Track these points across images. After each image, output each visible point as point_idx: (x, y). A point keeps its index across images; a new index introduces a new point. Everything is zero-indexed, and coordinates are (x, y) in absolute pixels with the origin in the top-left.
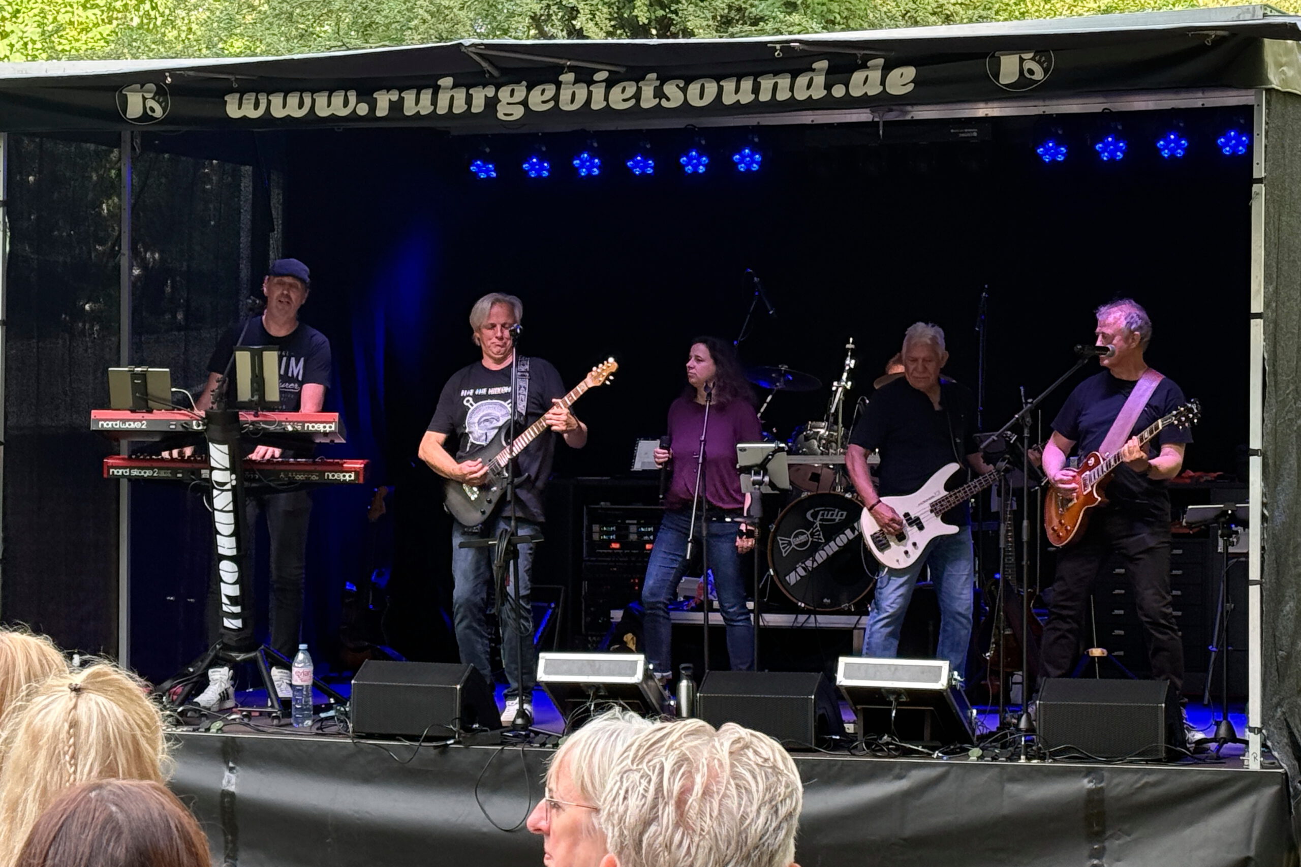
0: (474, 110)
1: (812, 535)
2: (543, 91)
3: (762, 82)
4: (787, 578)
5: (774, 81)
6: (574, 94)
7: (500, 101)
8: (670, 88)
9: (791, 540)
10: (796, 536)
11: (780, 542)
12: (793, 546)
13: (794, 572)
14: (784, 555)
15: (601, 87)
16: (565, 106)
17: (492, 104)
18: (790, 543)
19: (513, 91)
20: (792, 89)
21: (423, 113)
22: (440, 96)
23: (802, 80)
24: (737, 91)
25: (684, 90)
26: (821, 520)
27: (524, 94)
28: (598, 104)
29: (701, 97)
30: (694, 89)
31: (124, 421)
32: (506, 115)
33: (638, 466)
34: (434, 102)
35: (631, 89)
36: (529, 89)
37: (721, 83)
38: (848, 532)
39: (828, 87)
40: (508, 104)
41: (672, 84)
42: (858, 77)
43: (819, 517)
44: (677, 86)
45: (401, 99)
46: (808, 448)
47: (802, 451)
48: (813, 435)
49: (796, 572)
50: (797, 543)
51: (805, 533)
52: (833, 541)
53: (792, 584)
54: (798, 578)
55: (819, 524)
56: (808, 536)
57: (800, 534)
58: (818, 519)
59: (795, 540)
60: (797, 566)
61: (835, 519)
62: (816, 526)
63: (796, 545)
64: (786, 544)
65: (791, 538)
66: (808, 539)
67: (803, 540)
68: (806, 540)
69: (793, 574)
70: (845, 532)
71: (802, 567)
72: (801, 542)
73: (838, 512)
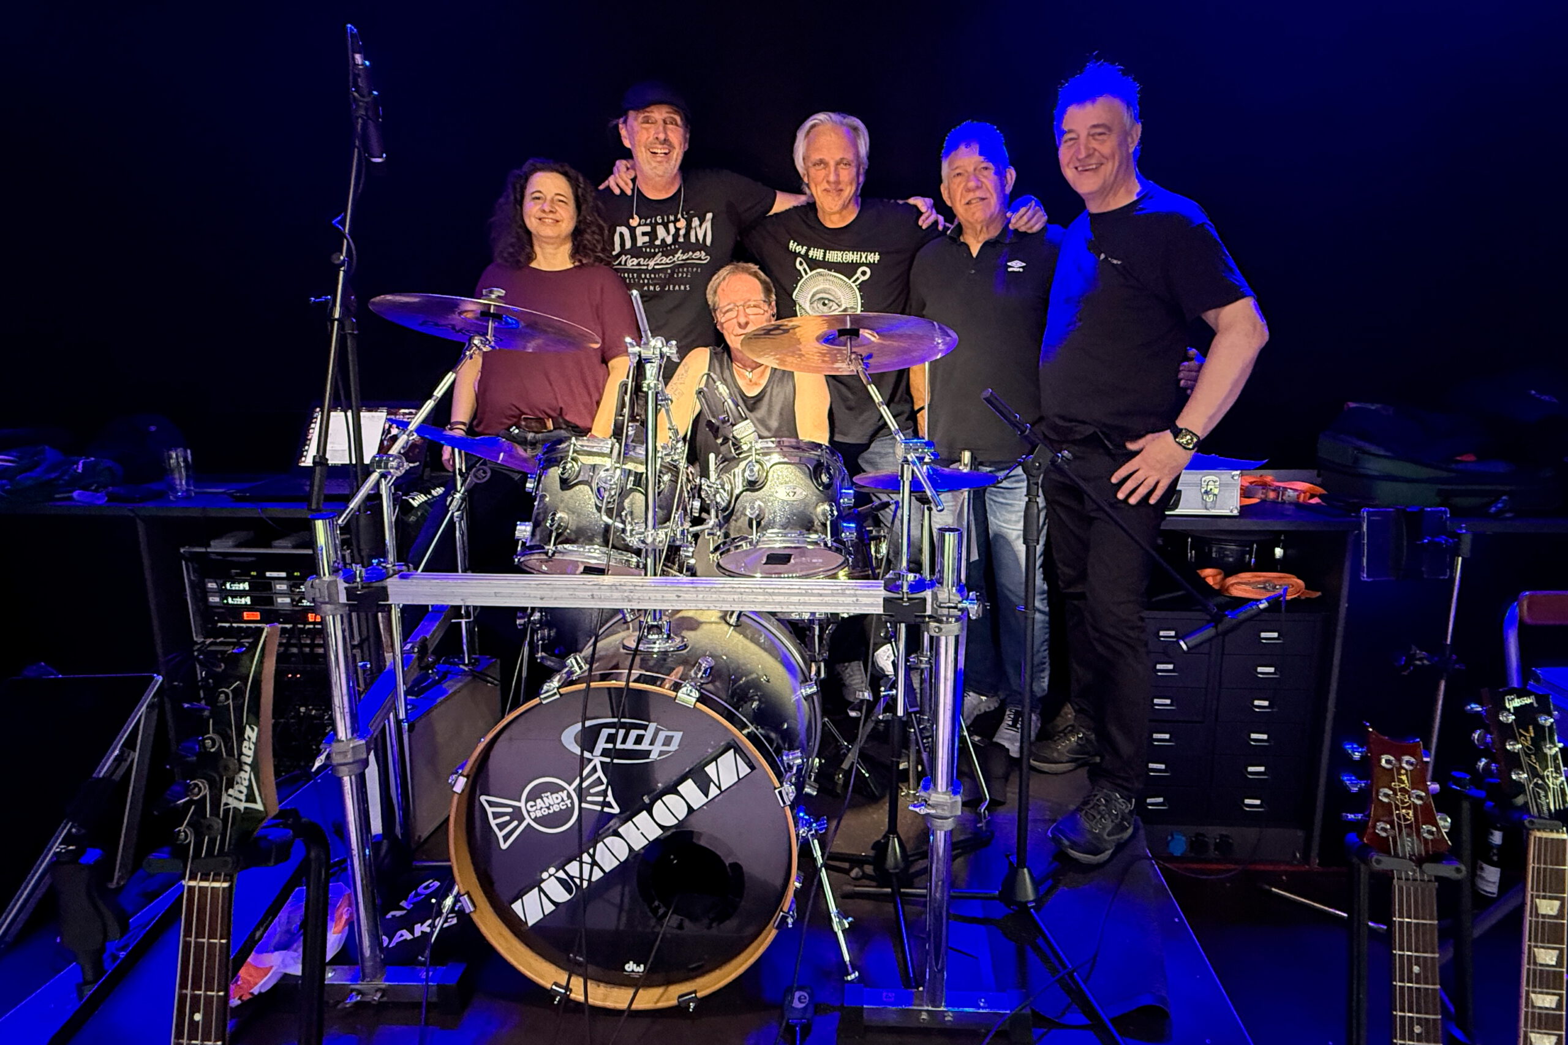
1: (581, 793)
4: (517, 907)
9: (522, 804)
10: (534, 796)
11: (490, 810)
12: (528, 820)
13: (536, 889)
14: (504, 846)
18: (517, 815)
26: (605, 753)
33: (310, 457)
38: (688, 788)
43: (601, 744)
46: (571, 511)
47: (553, 520)
48: (582, 473)
49: (541, 890)
50: (539, 814)
51: (563, 789)
52: (645, 813)
53: (530, 924)
54: (549, 908)
55: (601, 762)
56: (569, 796)
57: (546, 792)
58: (598, 750)
59: (532, 806)
60: (545, 875)
61: (649, 752)
62: (594, 770)
63: (535, 820)
64: (507, 818)
65: (519, 801)
66: (572, 803)
67: (556, 808)
68: (565, 807)
69: (532, 897)
70: (679, 788)
71: (559, 879)
72: (551, 811)
73: (657, 732)
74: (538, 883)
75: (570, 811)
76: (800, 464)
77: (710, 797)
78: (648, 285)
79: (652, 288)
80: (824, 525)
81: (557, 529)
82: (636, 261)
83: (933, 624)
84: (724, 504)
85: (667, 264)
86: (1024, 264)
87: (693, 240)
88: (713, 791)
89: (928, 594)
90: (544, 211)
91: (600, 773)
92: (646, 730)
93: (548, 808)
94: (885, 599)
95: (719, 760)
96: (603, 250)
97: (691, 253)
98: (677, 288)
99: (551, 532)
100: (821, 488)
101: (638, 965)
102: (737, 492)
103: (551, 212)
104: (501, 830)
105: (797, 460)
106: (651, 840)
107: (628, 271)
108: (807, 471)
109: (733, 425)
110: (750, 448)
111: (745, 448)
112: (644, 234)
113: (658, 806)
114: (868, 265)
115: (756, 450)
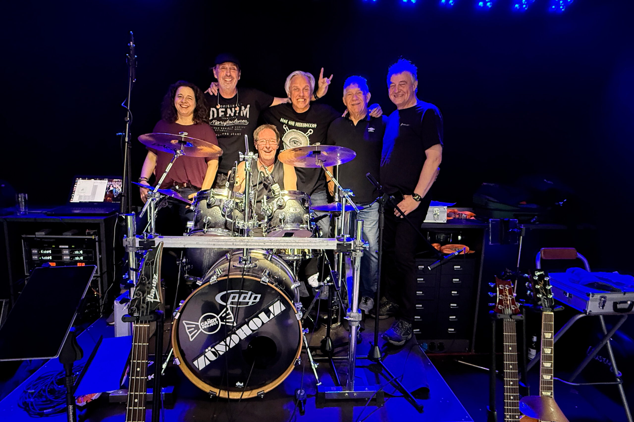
1: (222, 318)
4: (195, 363)
9: (199, 324)
10: (204, 320)
11: (186, 326)
12: (201, 329)
13: (203, 356)
14: (191, 340)
18: (197, 328)
26: (232, 303)
33: (75, 199)
38: (263, 315)
43: (230, 300)
46: (211, 216)
47: (206, 219)
48: (216, 202)
49: (205, 356)
50: (205, 327)
51: (215, 317)
52: (246, 325)
53: (200, 369)
54: (208, 363)
55: (230, 307)
56: (217, 320)
57: (209, 318)
58: (229, 302)
59: (203, 324)
60: (207, 350)
61: (248, 302)
62: (227, 309)
63: (204, 329)
64: (193, 329)
65: (198, 322)
66: (218, 323)
67: (212, 325)
68: (215, 324)
69: (201, 359)
70: (259, 315)
71: (212, 352)
72: (210, 326)
73: (251, 295)
75: (217, 325)
76: (296, 199)
77: (271, 318)
78: (224, 132)
79: (225, 134)
80: (307, 222)
81: (208, 222)
82: (219, 123)
83: (353, 253)
84: (270, 214)
85: (231, 124)
86: (374, 129)
87: (242, 115)
88: (272, 316)
89: (352, 242)
90: (182, 102)
91: (229, 311)
92: (247, 294)
93: (209, 325)
94: (337, 244)
95: (274, 305)
96: (206, 118)
97: (241, 120)
98: (236, 134)
99: (205, 224)
100: (305, 208)
101: (241, 383)
102: (274, 210)
103: (185, 103)
104: (190, 334)
105: (295, 198)
106: (248, 335)
107: (216, 126)
108: (300, 202)
109: (272, 185)
110: (279, 194)
111: (277, 194)
112: (222, 112)
113: (251, 323)
114: (312, 128)
115: (282, 194)
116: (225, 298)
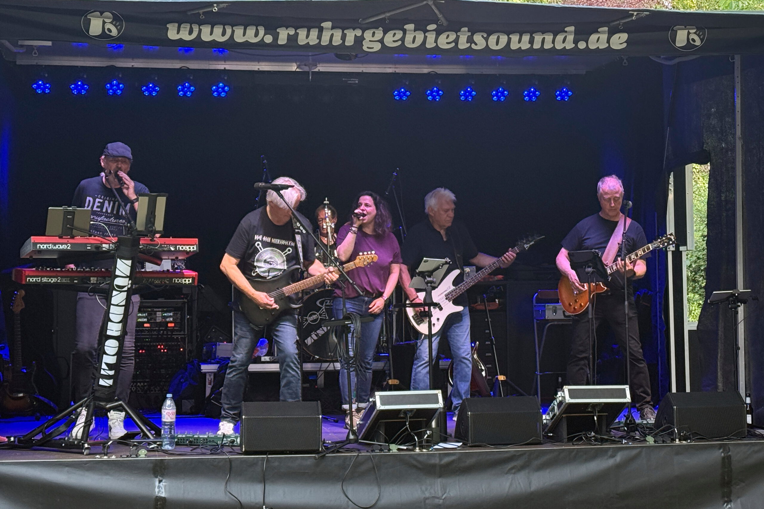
0: (346, 44)
1: (320, 315)
2: (395, 34)
3: (535, 37)
4: (306, 341)
5: (543, 37)
6: (415, 37)
7: (365, 39)
8: (478, 38)
9: (307, 318)
10: (311, 316)
12: (309, 321)
13: (310, 337)
14: (303, 327)
15: (433, 34)
16: (409, 44)
17: (359, 41)
18: (306, 320)
19: (374, 33)
20: (553, 42)
21: (311, 44)
22: (324, 33)
23: (560, 37)
24: (520, 42)
25: (486, 39)
27: (382, 35)
28: (430, 44)
29: (497, 43)
30: (493, 39)
31: (55, 244)
32: (368, 48)
34: (319, 37)
35: (453, 36)
36: (385, 33)
37: (510, 36)
39: (576, 42)
40: (370, 41)
41: (479, 35)
42: (593, 37)
44: (482, 36)
45: (297, 34)
49: (311, 337)
51: (316, 314)
53: (309, 345)
54: (313, 341)
55: (325, 308)
57: (313, 315)
58: (324, 305)
60: (312, 334)
62: (323, 310)
63: (311, 321)
66: (318, 317)
67: (315, 319)
69: (309, 338)
71: (315, 334)
74: (310, 335)
75: (318, 319)
93: (313, 319)
116: (322, 303)
